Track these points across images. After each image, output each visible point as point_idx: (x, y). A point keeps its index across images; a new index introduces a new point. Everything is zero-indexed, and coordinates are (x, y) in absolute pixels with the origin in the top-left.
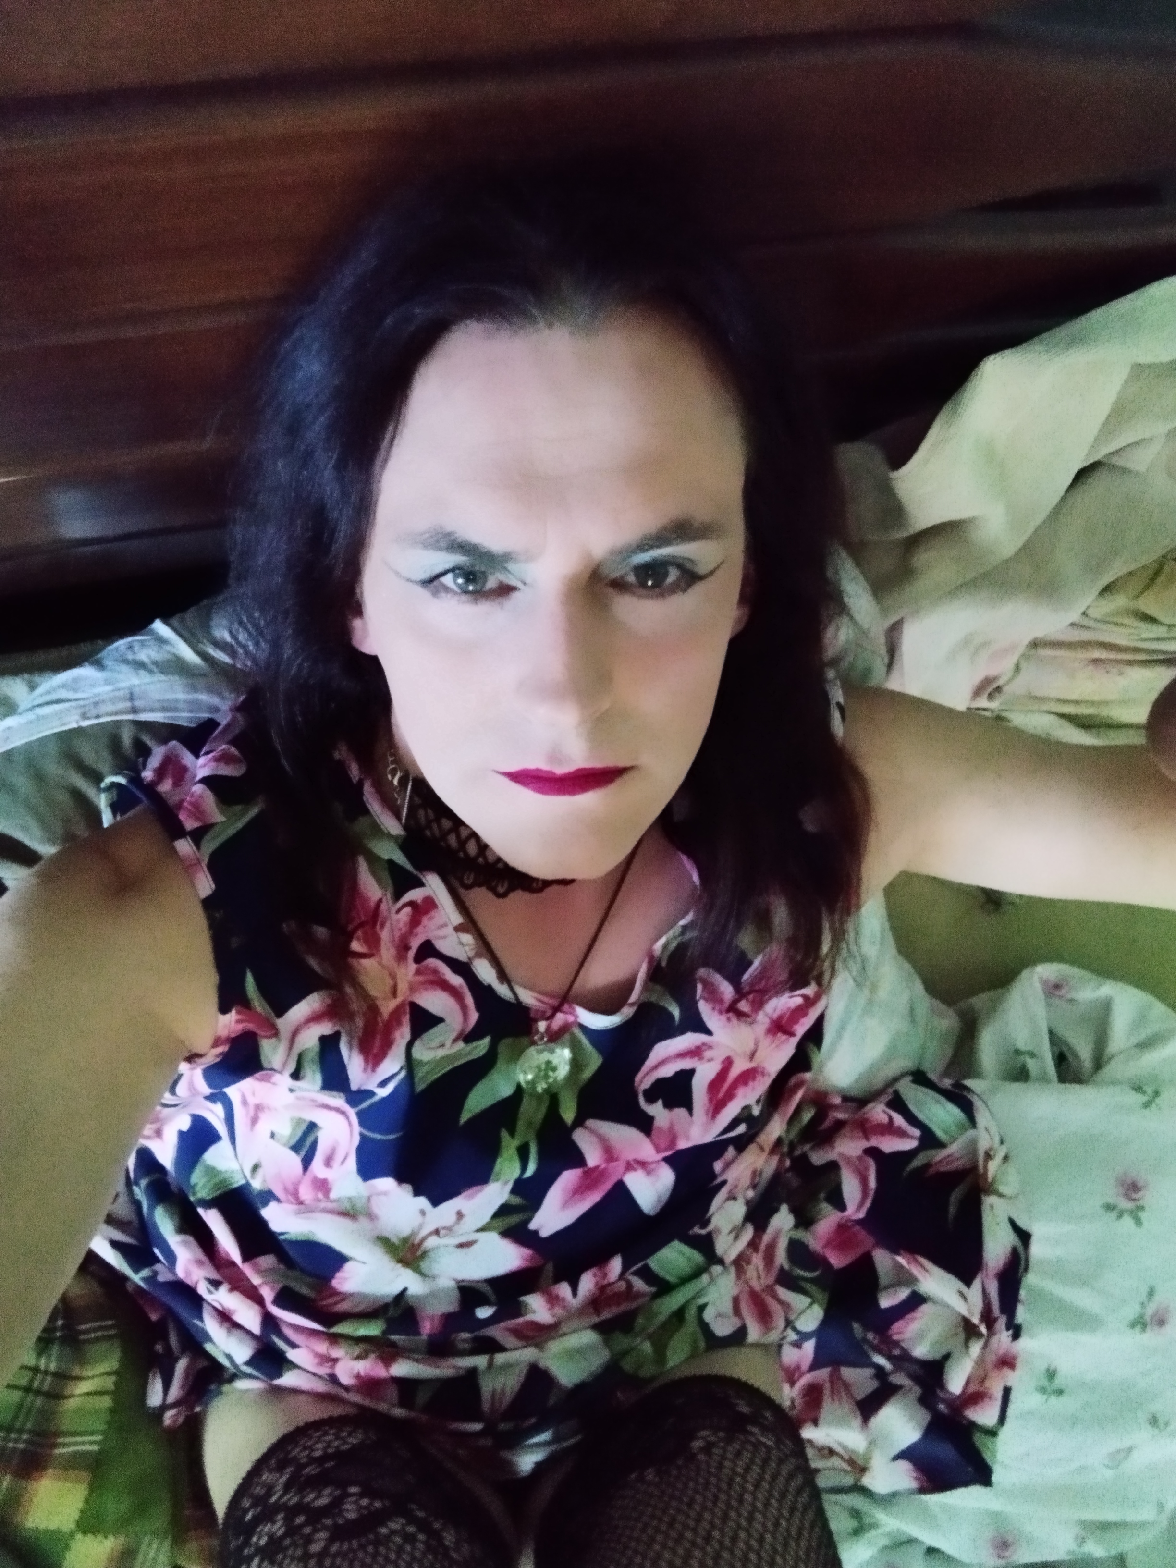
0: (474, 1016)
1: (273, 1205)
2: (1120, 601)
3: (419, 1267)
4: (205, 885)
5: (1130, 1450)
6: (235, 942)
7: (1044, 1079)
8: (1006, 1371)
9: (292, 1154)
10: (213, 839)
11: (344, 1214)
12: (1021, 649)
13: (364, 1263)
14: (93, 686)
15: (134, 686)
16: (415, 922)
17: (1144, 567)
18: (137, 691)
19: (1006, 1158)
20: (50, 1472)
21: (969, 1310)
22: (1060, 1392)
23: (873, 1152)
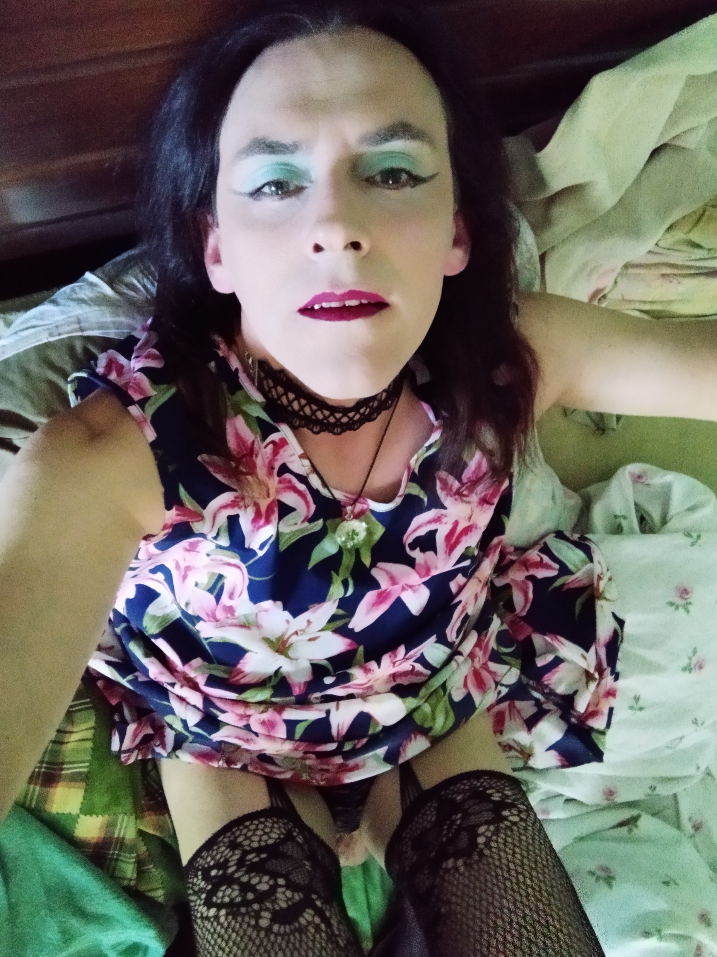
0: (313, 507)
1: (201, 622)
2: (679, 235)
3: (287, 654)
4: (151, 435)
5: (681, 739)
6: (171, 468)
7: (632, 532)
8: (611, 698)
9: (209, 594)
10: (151, 405)
11: (243, 626)
12: (618, 270)
13: (256, 653)
14: (53, 315)
15: (80, 314)
16: (276, 453)
17: (694, 212)
18: (81, 317)
19: (610, 579)
20: (61, 784)
21: (588, 666)
22: (641, 709)
23: (531, 578)
